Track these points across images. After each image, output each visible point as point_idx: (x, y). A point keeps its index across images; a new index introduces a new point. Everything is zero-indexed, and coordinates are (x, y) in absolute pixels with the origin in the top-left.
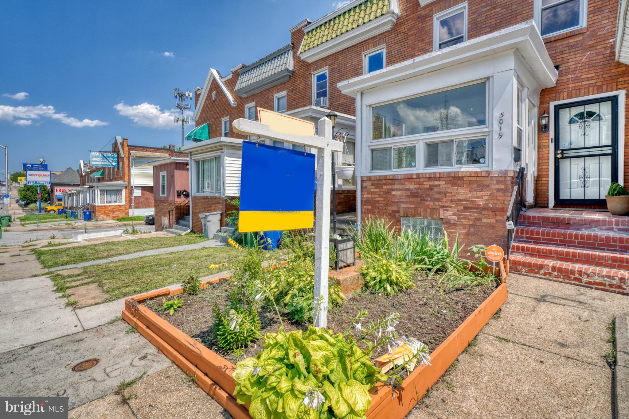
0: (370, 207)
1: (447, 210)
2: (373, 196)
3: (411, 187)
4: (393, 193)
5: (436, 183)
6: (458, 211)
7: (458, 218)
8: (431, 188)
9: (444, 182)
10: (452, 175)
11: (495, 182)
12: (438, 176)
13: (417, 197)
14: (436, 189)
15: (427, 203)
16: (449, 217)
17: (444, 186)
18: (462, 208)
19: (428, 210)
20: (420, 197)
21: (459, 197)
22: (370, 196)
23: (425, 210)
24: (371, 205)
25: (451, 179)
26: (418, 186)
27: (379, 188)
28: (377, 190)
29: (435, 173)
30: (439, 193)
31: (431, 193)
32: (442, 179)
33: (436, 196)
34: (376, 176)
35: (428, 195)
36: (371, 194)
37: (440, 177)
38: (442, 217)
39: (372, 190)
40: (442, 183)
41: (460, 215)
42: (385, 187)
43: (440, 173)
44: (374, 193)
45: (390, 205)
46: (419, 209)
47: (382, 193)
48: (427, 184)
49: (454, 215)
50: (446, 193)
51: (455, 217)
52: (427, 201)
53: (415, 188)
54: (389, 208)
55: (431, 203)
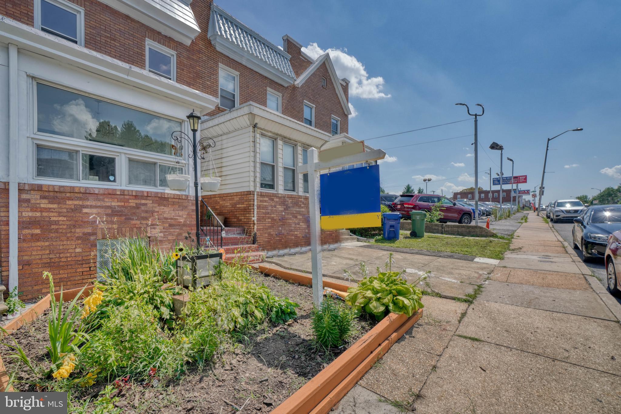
0: (38, 231)
1: (154, 228)
2: (45, 214)
3: (113, 204)
4: (85, 210)
5: (143, 202)
6: (164, 228)
7: (164, 235)
8: (138, 207)
9: (151, 202)
10: (159, 196)
11: (191, 204)
12: (146, 195)
13: (121, 215)
14: (143, 208)
15: (134, 222)
16: (156, 235)
17: (151, 205)
18: (167, 225)
19: (135, 230)
20: (125, 215)
21: (165, 216)
22: (38, 214)
23: (131, 230)
24: (41, 228)
25: (157, 199)
26: (123, 204)
27: (59, 203)
28: (55, 206)
29: (143, 192)
30: (146, 212)
31: (138, 211)
32: (149, 198)
33: (143, 215)
34: (53, 186)
35: (134, 213)
36: (41, 211)
37: (148, 196)
38: (149, 235)
39: (42, 206)
40: (149, 202)
41: (166, 232)
42: (69, 202)
43: (148, 192)
44: (49, 210)
45: (80, 226)
46: (124, 229)
47: (65, 210)
48: (133, 203)
49: (161, 232)
50: (153, 212)
51: (162, 235)
52: (133, 220)
53: (118, 206)
54: (78, 230)
55: (138, 222)
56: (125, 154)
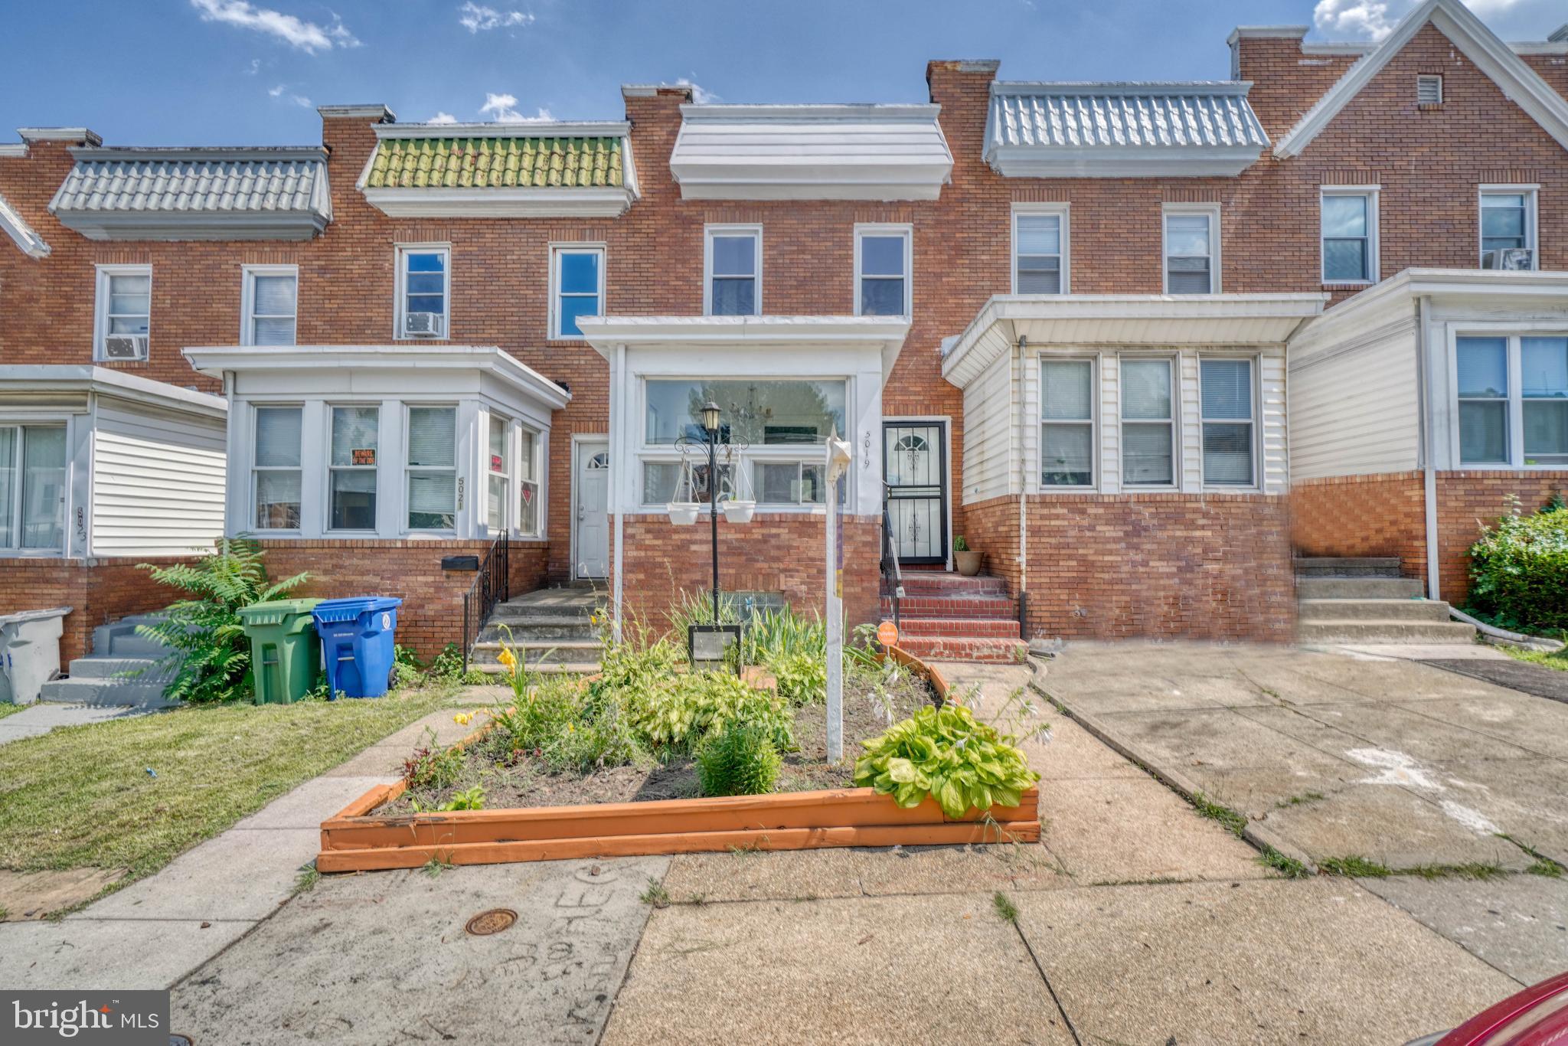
0: (642, 576)
1: (792, 577)
2: (650, 553)
3: (730, 536)
4: (694, 548)
5: (774, 531)
6: (808, 577)
7: (809, 589)
8: (765, 540)
9: (787, 531)
10: (801, 519)
11: (860, 532)
12: (777, 519)
13: (740, 554)
14: (773, 541)
15: (759, 565)
16: (795, 588)
17: (787, 537)
18: (815, 571)
19: (760, 578)
20: (746, 554)
21: (811, 554)
22: (643, 554)
23: (755, 578)
24: (646, 571)
25: (797, 525)
26: (743, 536)
27: (664, 538)
28: (659, 542)
29: (772, 515)
30: (778, 548)
31: (765, 547)
32: (783, 525)
33: (774, 553)
34: (657, 515)
35: (760, 551)
36: (646, 550)
37: (780, 521)
38: (783, 587)
39: (647, 542)
40: (783, 531)
41: (812, 583)
42: (675, 537)
43: (780, 515)
44: (653, 548)
45: (687, 571)
46: (744, 577)
47: (670, 548)
48: (757, 533)
49: (802, 583)
50: (789, 548)
51: (804, 588)
52: (758, 561)
53: (737, 540)
54: (684, 576)
55: (766, 565)
56: (749, 455)
